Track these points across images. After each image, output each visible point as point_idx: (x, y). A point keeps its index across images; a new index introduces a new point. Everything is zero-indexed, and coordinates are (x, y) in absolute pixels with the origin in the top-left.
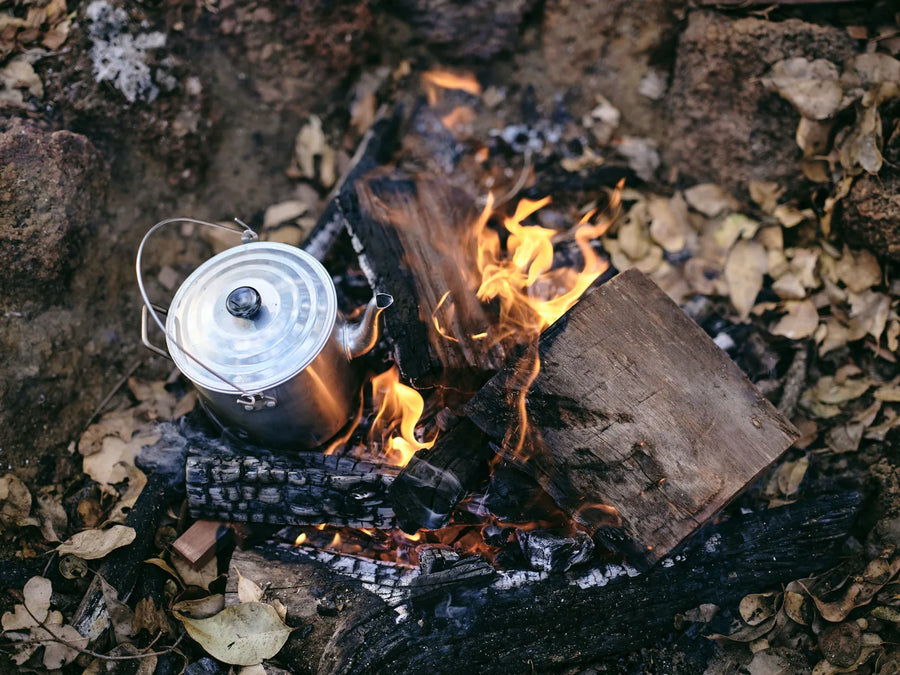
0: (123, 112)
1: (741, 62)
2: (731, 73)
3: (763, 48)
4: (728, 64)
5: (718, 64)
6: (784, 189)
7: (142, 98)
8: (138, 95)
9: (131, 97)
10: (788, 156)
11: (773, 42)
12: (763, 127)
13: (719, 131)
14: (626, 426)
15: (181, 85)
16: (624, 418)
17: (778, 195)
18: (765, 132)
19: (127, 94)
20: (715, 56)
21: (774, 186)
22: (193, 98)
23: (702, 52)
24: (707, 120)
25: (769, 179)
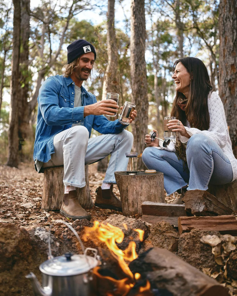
0: (39, 241)
1: (194, 239)
2: (192, 243)
3: (199, 234)
4: (191, 240)
5: (189, 240)
6: (212, 269)
7: (44, 240)
8: (44, 239)
9: (42, 239)
10: (211, 261)
11: (201, 233)
12: (203, 254)
13: (192, 258)
14: (172, 270)
15: (54, 243)
16: (172, 268)
17: (210, 271)
18: (204, 255)
19: (41, 238)
20: (187, 239)
21: (209, 269)
22: (57, 247)
23: (184, 239)
24: (188, 256)
25: (207, 267)
